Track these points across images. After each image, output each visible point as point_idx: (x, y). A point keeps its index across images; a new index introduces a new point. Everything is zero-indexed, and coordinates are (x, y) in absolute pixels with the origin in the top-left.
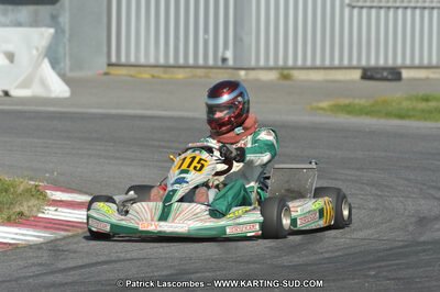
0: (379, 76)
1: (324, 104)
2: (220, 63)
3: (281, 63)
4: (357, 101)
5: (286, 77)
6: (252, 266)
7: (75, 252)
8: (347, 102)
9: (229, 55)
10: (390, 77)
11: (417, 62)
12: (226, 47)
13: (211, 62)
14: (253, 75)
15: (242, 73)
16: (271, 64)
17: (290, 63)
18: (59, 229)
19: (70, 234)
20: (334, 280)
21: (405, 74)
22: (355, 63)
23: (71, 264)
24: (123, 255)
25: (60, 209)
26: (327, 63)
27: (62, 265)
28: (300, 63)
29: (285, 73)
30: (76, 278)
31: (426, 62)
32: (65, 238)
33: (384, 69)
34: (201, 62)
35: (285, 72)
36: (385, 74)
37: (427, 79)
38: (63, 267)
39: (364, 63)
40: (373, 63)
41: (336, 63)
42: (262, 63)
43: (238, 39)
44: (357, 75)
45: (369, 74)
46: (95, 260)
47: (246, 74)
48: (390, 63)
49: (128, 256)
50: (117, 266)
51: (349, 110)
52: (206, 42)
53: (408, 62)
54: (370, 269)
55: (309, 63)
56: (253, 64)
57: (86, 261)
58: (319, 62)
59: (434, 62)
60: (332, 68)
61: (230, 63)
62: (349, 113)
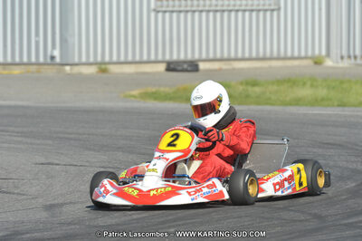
0: (180, 68)
1: (135, 92)
2: (49, 60)
3: (99, 59)
4: (162, 89)
5: (104, 71)
8: (154, 90)
9: (57, 53)
10: (189, 69)
11: (211, 56)
12: (54, 47)
13: (41, 60)
14: (76, 69)
15: (68, 68)
16: (92, 60)
17: (107, 59)
21: (202, 66)
22: (160, 58)
26: (137, 58)
28: (115, 59)
29: (103, 68)
31: (218, 56)
33: (185, 62)
34: (33, 60)
35: (103, 66)
36: (185, 66)
37: (220, 70)
39: (167, 58)
40: (175, 57)
41: (145, 58)
42: (84, 60)
43: (64, 41)
44: (162, 67)
45: (172, 66)
47: (71, 69)
48: (189, 57)
51: (155, 96)
52: (37, 43)
53: (204, 56)
55: (122, 59)
56: (76, 60)
58: (130, 58)
59: (226, 55)
60: (141, 62)
61: (58, 60)
62: (155, 99)
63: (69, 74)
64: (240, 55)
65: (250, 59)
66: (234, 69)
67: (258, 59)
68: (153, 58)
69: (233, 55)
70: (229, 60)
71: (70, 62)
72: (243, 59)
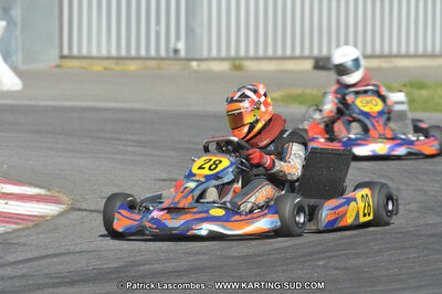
1: (276, 95)
2: (172, 54)
3: (233, 53)
4: (308, 91)
5: (238, 68)
6: (201, 257)
7: (25, 245)
8: (299, 91)
9: (181, 46)
11: (369, 51)
12: (178, 38)
13: (163, 53)
14: (205, 66)
15: (194, 64)
16: (223, 54)
17: (242, 53)
18: (8, 222)
19: (20, 227)
20: (283, 271)
22: (306, 53)
23: (21, 257)
24: (72, 248)
25: (10, 202)
26: (279, 53)
27: (11, 258)
28: (252, 53)
29: (237, 64)
30: (25, 271)
31: (378, 51)
32: (15, 231)
34: (153, 53)
35: (237, 63)
37: (379, 69)
38: (12, 260)
39: (316, 53)
40: (324, 52)
41: (288, 53)
42: (214, 54)
43: (190, 30)
44: (309, 65)
45: (321, 63)
46: (44, 253)
47: (198, 66)
49: (78, 249)
50: (67, 258)
51: (300, 100)
52: (158, 33)
54: (319, 259)
55: (261, 53)
56: (205, 54)
57: (36, 254)
58: (270, 53)
59: (386, 51)
60: (284, 58)
61: (182, 54)
62: (301, 103)
63: (196, 72)
64: (403, 51)
65: (416, 56)
66: (396, 68)
67: (425, 56)
68: (298, 53)
69: (395, 51)
70: (390, 56)
71: (198, 56)
72: (408, 56)
